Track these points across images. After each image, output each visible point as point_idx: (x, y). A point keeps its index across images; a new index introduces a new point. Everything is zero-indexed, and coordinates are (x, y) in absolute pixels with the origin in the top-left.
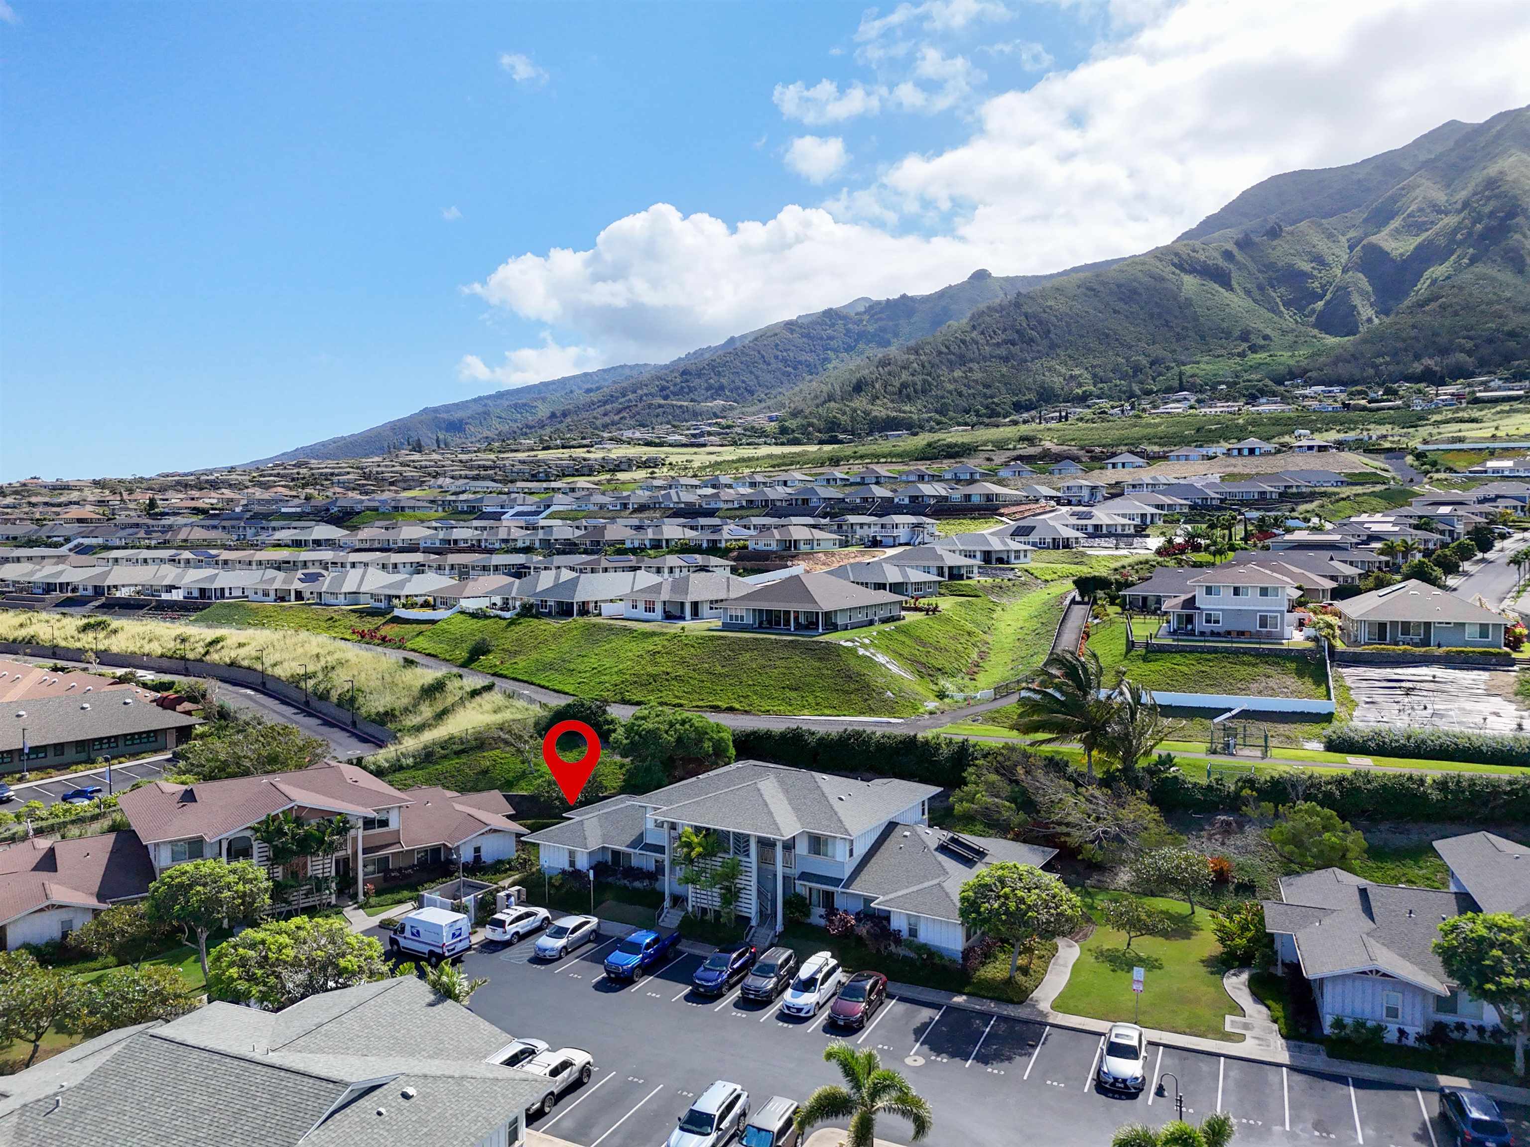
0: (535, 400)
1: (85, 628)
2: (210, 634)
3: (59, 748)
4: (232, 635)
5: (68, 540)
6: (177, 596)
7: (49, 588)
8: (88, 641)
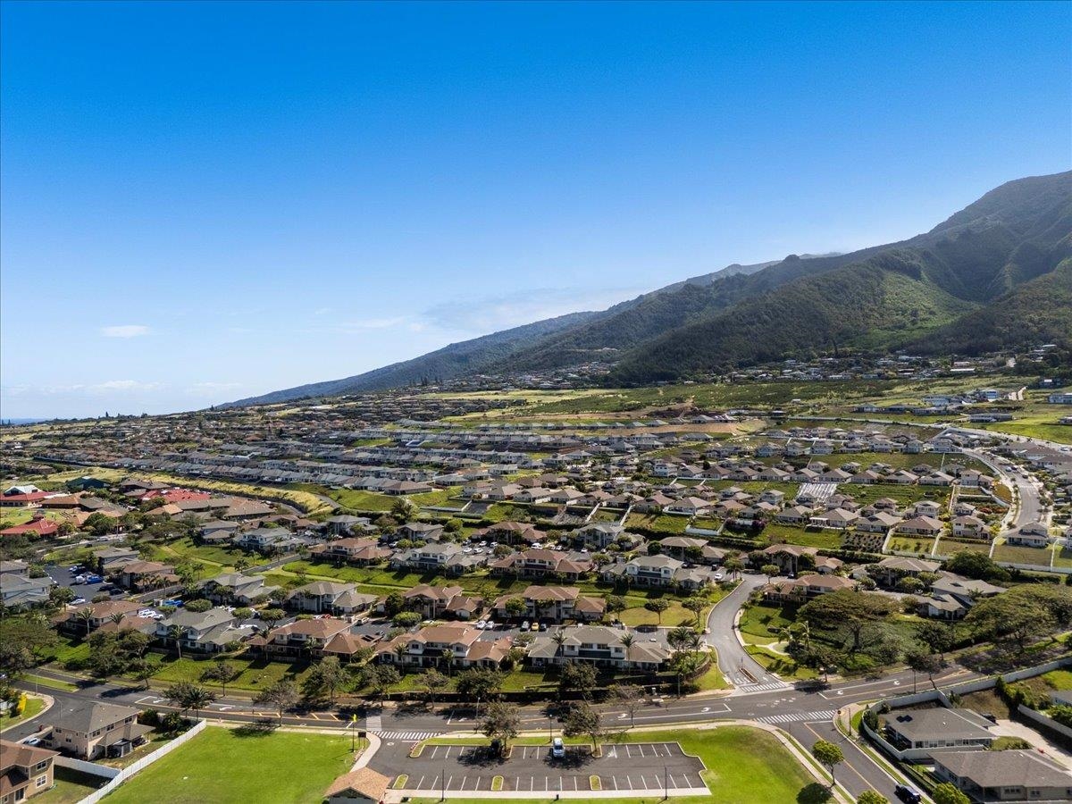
0: (511, 340)
1: (255, 490)
2: (285, 492)
3: (251, 515)
4: (290, 492)
5: (249, 453)
6: (279, 480)
7: (245, 476)
8: (256, 493)
